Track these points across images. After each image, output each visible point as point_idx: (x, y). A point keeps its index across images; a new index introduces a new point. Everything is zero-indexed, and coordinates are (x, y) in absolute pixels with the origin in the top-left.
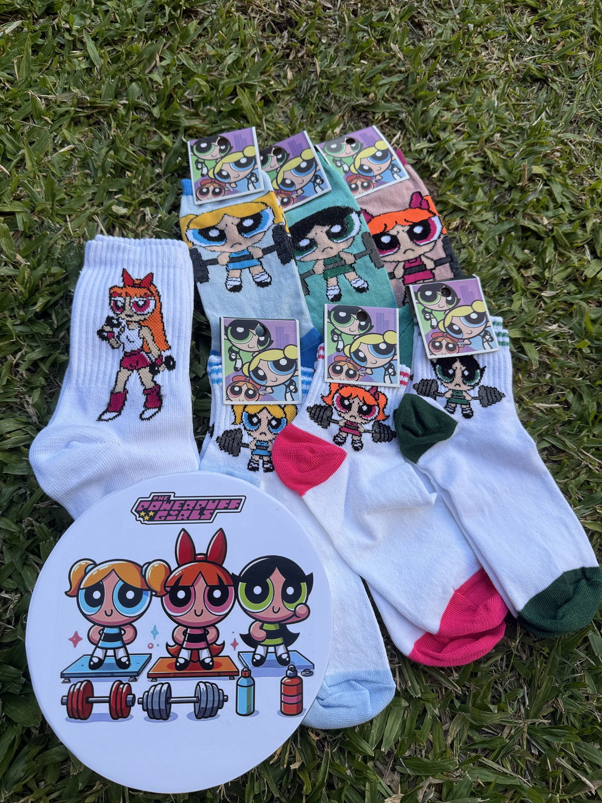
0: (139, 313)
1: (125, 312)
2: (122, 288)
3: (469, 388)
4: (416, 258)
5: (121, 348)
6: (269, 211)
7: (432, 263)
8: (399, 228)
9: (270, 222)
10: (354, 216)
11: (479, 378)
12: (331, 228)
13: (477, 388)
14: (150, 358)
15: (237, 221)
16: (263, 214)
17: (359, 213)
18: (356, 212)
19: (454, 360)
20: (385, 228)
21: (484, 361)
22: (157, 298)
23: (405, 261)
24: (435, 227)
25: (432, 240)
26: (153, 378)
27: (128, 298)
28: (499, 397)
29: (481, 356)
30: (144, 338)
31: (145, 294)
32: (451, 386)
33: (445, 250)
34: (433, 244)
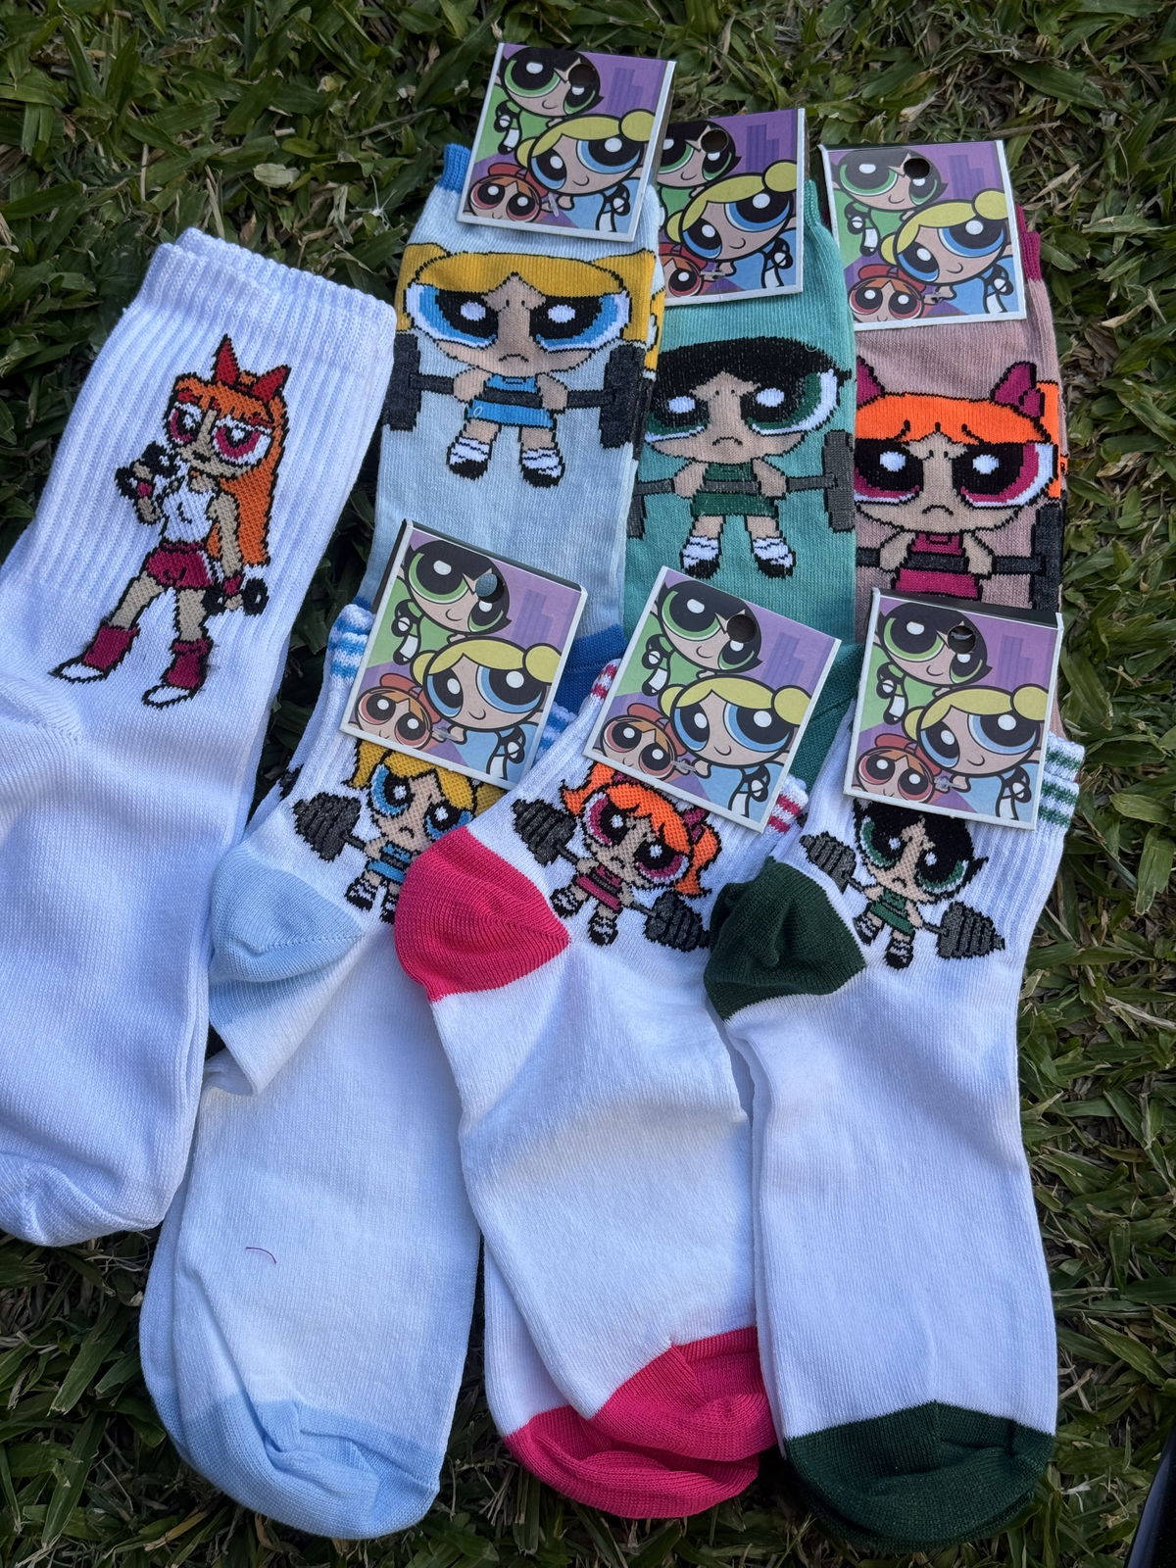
0: (225, 457)
1: (194, 446)
2: (206, 384)
3: (925, 897)
4: (950, 535)
5: (159, 526)
6: (621, 301)
7: (988, 560)
8: (939, 444)
9: (612, 331)
10: (827, 380)
11: (959, 881)
12: (759, 390)
13: (944, 906)
14: (215, 573)
15: (536, 302)
16: (604, 302)
17: (842, 377)
18: (837, 373)
19: (912, 817)
20: (903, 433)
21: (987, 843)
22: (278, 433)
23: (918, 533)
24: (1034, 471)
25: (1010, 502)
26: (205, 618)
27: (212, 414)
28: (986, 945)
29: (984, 831)
30: (216, 521)
31: (255, 414)
32: (885, 878)
33: (1034, 537)
34: (1010, 512)
